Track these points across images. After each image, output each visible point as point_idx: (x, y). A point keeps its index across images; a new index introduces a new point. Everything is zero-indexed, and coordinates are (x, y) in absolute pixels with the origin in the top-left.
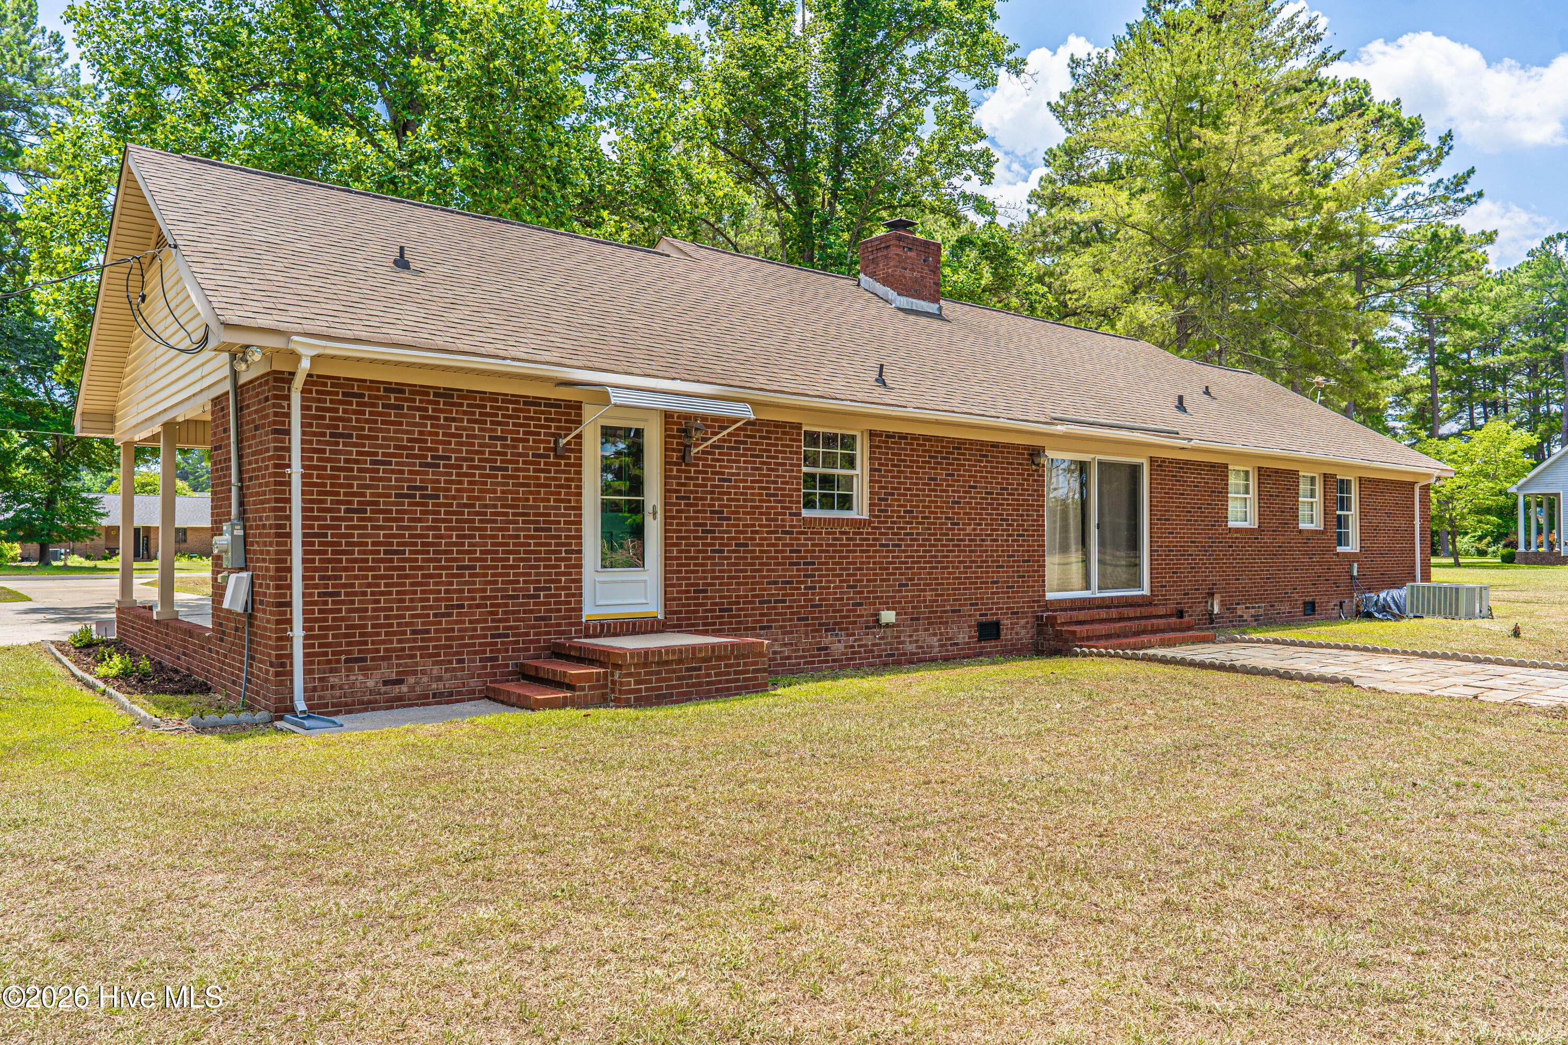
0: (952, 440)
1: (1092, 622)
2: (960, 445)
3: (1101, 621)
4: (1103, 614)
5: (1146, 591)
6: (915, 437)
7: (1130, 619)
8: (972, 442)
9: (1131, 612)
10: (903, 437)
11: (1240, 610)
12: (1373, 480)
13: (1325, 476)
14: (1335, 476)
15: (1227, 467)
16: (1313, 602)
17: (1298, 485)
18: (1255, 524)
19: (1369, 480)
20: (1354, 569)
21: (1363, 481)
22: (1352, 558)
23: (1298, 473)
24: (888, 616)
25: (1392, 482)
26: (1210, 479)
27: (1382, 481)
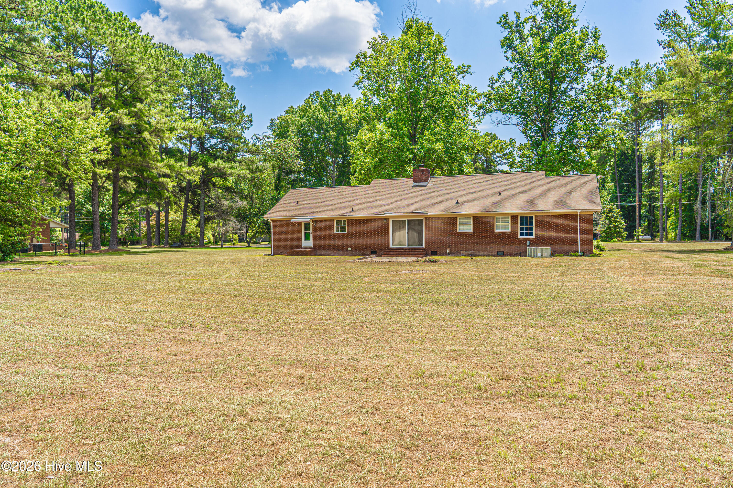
0: (364, 219)
1: (391, 252)
2: (366, 220)
3: (394, 252)
5: (424, 247)
6: (356, 219)
8: (369, 219)
10: (353, 220)
11: (462, 252)
12: (545, 216)
13: (512, 216)
14: (517, 216)
15: (456, 217)
16: (503, 252)
17: (494, 220)
18: (472, 231)
19: (541, 216)
20: (528, 243)
21: (537, 217)
22: (529, 239)
23: (494, 217)
24: (349, 249)
25: (559, 215)
26: (449, 221)
27: (552, 215)
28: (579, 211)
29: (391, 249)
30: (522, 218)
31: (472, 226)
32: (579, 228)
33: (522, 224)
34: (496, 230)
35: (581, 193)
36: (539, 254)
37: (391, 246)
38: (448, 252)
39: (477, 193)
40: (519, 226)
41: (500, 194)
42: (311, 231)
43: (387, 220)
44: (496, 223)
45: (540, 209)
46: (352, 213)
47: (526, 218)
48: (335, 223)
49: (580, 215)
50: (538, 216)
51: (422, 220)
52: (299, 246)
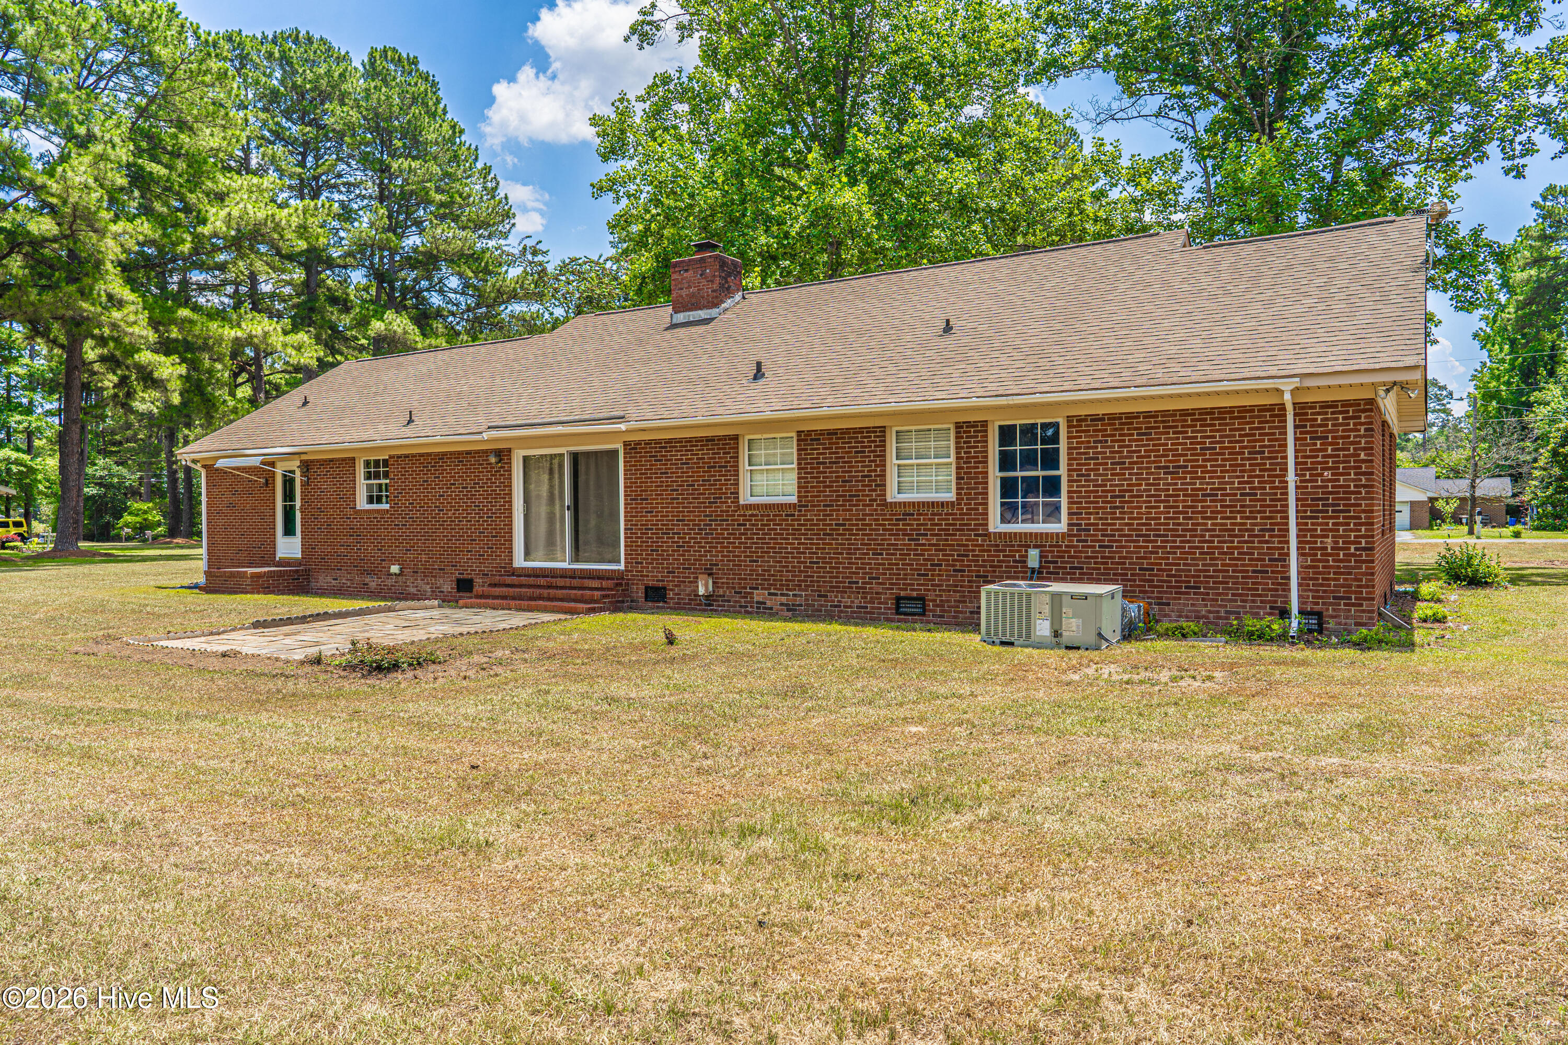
0: (437, 454)
1: (520, 586)
2: (442, 456)
3: (530, 586)
4: (531, 581)
5: (622, 567)
6: (414, 456)
7: (557, 587)
8: (451, 453)
9: (560, 582)
10: (406, 456)
11: (758, 595)
12: (1112, 417)
13: (958, 426)
14: (985, 424)
15: (736, 438)
16: (922, 599)
17: (883, 445)
18: (794, 499)
19: (1096, 418)
20: (1033, 558)
21: (1075, 423)
22: (1037, 540)
23: (883, 430)
24: (395, 569)
25: (1185, 413)
26: (706, 454)
27: (1148, 415)
28: (1287, 386)
29: (514, 572)
30: (1007, 434)
31: (794, 476)
32: (1291, 477)
33: (1006, 462)
34: (893, 495)
35: (1321, 300)
36: (1043, 628)
37: (519, 561)
38: (701, 591)
39: (860, 335)
40: (995, 475)
41: (948, 328)
42: (298, 504)
43: (503, 455)
44: (892, 460)
45: (1083, 382)
46: (408, 431)
47: (1029, 431)
48: (361, 471)
49: (1301, 409)
50: (1081, 419)
51: (615, 452)
52: (267, 555)
